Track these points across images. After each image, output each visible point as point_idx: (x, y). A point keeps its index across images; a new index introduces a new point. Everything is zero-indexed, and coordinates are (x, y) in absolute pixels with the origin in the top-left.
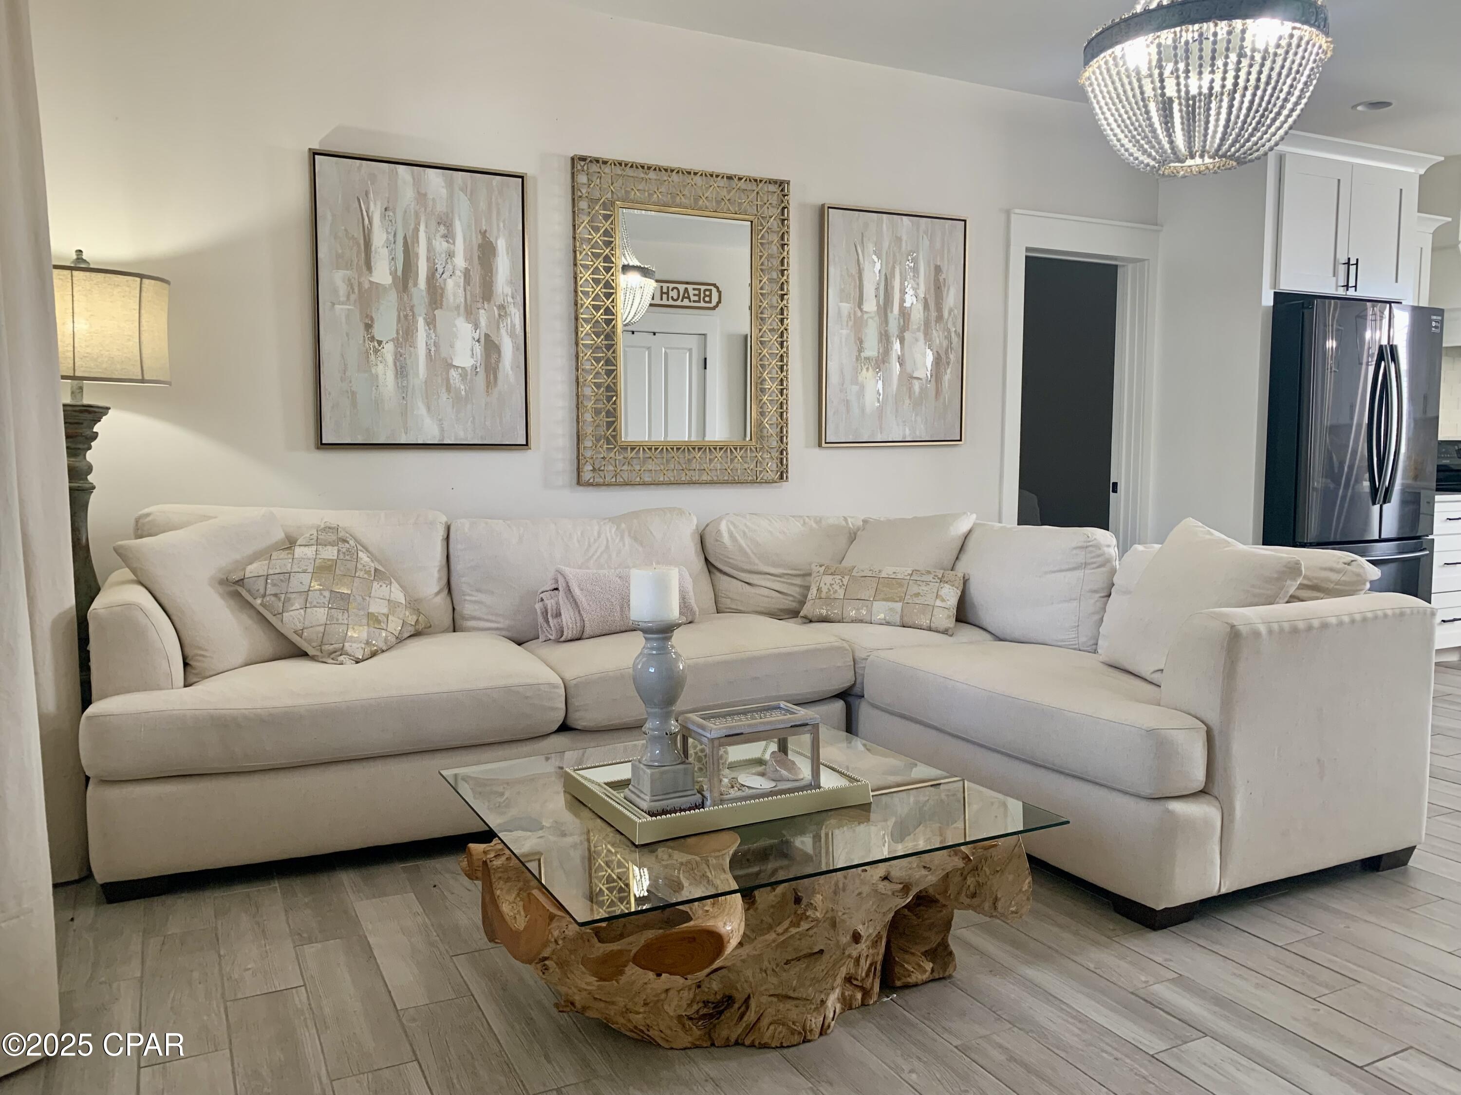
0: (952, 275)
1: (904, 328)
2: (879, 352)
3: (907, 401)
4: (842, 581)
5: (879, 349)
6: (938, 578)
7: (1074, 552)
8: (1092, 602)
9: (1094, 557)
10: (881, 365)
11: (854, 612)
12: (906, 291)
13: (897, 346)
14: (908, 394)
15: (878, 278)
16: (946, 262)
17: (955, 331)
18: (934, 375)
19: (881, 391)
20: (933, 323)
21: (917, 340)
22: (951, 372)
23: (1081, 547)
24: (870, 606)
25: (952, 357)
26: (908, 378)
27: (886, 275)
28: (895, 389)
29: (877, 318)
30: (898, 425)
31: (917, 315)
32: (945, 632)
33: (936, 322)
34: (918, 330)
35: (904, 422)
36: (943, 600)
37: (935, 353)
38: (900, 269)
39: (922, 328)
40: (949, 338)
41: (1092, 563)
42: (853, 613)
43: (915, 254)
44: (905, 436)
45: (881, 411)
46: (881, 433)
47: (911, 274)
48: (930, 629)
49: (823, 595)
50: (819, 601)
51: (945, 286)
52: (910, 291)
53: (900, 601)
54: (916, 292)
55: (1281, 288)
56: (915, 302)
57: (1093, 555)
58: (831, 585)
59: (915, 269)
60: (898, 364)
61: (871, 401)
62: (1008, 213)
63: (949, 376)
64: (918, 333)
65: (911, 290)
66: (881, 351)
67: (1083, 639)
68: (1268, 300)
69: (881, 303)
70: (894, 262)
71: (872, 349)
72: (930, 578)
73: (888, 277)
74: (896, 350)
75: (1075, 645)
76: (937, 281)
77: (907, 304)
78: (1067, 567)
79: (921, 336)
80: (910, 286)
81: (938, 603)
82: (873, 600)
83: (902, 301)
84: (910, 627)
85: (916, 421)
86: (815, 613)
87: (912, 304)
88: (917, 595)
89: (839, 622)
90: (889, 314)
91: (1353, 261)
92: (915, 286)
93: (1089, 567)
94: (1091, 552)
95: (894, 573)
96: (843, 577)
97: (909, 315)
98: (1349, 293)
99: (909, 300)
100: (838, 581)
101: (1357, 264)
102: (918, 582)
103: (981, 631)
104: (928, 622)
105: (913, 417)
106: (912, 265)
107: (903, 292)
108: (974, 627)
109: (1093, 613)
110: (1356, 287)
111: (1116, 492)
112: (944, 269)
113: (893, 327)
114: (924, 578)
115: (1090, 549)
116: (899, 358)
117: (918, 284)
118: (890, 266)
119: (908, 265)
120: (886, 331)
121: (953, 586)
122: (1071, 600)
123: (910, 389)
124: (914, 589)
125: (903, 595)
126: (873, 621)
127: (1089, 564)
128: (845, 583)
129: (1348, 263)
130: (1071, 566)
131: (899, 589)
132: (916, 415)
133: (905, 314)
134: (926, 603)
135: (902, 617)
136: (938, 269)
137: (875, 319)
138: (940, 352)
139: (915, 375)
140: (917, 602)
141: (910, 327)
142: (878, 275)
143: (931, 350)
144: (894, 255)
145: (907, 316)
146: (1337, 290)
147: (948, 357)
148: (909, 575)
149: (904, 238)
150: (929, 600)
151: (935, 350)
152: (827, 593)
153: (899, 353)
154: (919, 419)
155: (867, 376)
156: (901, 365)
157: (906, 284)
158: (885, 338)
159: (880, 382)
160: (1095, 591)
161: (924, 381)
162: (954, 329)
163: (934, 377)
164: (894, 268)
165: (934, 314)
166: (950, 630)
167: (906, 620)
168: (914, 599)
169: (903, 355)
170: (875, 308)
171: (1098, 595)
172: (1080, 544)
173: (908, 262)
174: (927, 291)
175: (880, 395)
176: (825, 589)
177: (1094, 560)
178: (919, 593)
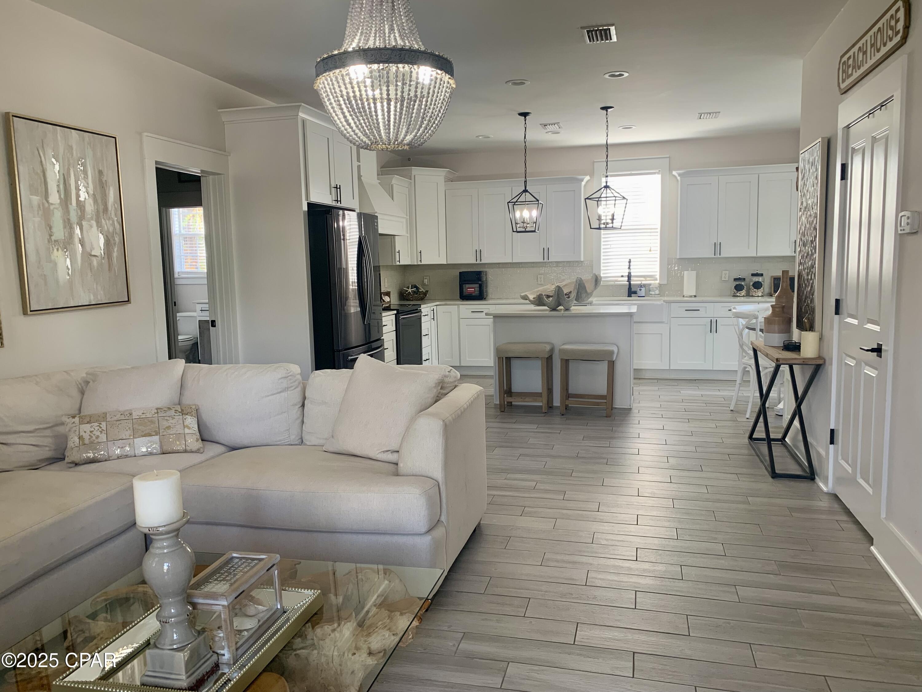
0: (110, 176)
1: (82, 217)
2: (65, 236)
3: (90, 274)
4: (101, 428)
5: (65, 233)
6: (179, 412)
7: (280, 381)
8: (295, 412)
9: (292, 383)
10: (68, 246)
11: (119, 450)
12: (80, 188)
13: (78, 231)
14: (89, 269)
15: (58, 177)
16: (106, 169)
17: (117, 220)
18: (106, 253)
19: (70, 267)
20: (101, 214)
21: (91, 226)
22: (117, 251)
23: (284, 378)
24: (132, 443)
25: (117, 239)
26: (88, 255)
27: (63, 174)
28: (80, 265)
29: (60, 209)
30: (85, 292)
31: (90, 207)
32: (198, 451)
33: (103, 212)
34: (92, 218)
35: (89, 290)
36: (189, 428)
37: (105, 237)
38: (74, 171)
39: (94, 217)
40: (113, 224)
41: (292, 387)
42: (118, 452)
43: (83, 160)
44: (90, 301)
45: (71, 282)
46: (73, 299)
47: (82, 176)
48: (185, 451)
49: (87, 441)
50: (83, 447)
51: (106, 186)
52: (83, 189)
53: (156, 435)
54: (87, 189)
55: (311, 200)
56: (87, 197)
57: (292, 381)
58: (91, 432)
59: (85, 172)
60: (80, 245)
61: (63, 276)
62: (140, 134)
63: (116, 253)
64: (92, 221)
65: (83, 187)
66: (66, 235)
67: (293, 437)
68: (305, 208)
69: (62, 196)
70: (69, 165)
71: (59, 233)
72: (172, 413)
73: (66, 177)
74: (78, 234)
75: (288, 441)
76: (100, 181)
77: (82, 199)
78: (276, 392)
79: (94, 223)
80: (82, 184)
81: (187, 431)
82: (134, 438)
83: (78, 196)
84: (170, 453)
85: (97, 289)
86: (82, 458)
87: (85, 199)
88: (169, 428)
89: (106, 460)
90: (70, 206)
91: (338, 187)
92: (86, 185)
93: (290, 389)
94: (290, 379)
95: (143, 413)
96: (100, 424)
97: (84, 207)
98: (337, 205)
99: (83, 195)
100: (97, 428)
101: (340, 188)
102: (166, 418)
103: (218, 445)
104: (184, 446)
105: (95, 286)
106: (82, 168)
107: (78, 190)
108: (214, 444)
109: (297, 419)
110: (340, 201)
111: (215, 326)
112: (105, 172)
113: (74, 216)
114: (168, 413)
115: (290, 377)
116: (80, 241)
117: (88, 184)
118: (66, 167)
119: (79, 168)
120: (69, 220)
121: (192, 416)
122: (282, 413)
123: (90, 264)
124: (165, 424)
125: (157, 430)
126: (136, 455)
127: (290, 388)
128: (104, 428)
129: (337, 188)
130: (279, 390)
131: (152, 426)
132: (97, 284)
133: (81, 206)
134: (178, 432)
135: (161, 446)
136: (101, 172)
137: (59, 209)
138: (108, 236)
139: (93, 254)
140: (171, 433)
141: (85, 216)
142: (58, 174)
143: (103, 234)
144: (69, 161)
145: (83, 208)
146: (332, 203)
147: (114, 240)
148: (155, 413)
149: (74, 147)
150: (179, 429)
151: (105, 234)
152: (89, 439)
153: (80, 237)
154: (99, 288)
155: (58, 255)
156: (82, 245)
157: (79, 183)
158: (68, 224)
159: (68, 260)
160: (296, 405)
161: (100, 258)
162: (116, 219)
163: (106, 255)
164: (69, 170)
165: (101, 207)
166: (202, 449)
167: (166, 448)
168: (167, 431)
169: (83, 237)
170: (59, 201)
171: (297, 407)
172: (283, 376)
173: (79, 166)
174: (95, 188)
175: (69, 270)
176: (86, 436)
177: (292, 385)
178: (170, 426)
